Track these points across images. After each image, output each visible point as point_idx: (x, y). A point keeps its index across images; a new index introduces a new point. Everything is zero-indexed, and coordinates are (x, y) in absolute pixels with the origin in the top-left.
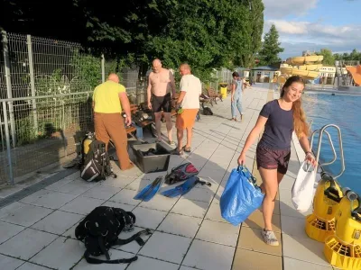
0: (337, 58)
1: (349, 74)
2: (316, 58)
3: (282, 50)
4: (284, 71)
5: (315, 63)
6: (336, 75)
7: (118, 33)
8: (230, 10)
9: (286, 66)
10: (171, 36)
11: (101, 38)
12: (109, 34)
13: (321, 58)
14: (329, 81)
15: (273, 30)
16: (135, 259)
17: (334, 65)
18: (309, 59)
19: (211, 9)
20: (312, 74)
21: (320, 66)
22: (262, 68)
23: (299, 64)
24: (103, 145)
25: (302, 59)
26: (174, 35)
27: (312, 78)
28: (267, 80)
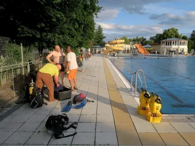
0: (130, 40)
1: (136, 48)
2: (121, 41)
3: (105, 37)
4: (107, 48)
5: (121, 43)
6: (131, 48)
7: (33, 32)
8: (85, 20)
9: (108, 45)
10: (57, 33)
11: (24, 35)
12: (28, 33)
13: (124, 41)
14: (128, 51)
15: (100, 27)
16: (75, 133)
17: (129, 44)
18: (118, 41)
19: (76, 19)
20: (120, 49)
21: (124, 45)
22: (96, 46)
23: (114, 44)
24: (39, 89)
25: (115, 42)
26: (59, 32)
27: (121, 51)
28: (99, 52)
